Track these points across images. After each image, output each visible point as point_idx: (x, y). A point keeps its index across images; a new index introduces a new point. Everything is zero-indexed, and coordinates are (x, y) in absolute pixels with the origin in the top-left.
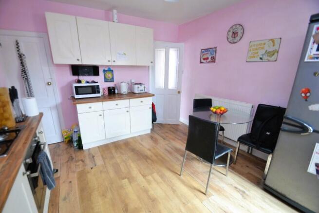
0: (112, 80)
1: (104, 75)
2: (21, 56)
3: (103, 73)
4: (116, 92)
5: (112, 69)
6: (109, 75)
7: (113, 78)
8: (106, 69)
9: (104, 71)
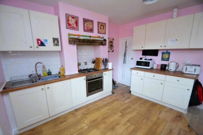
0: (168, 59)
1: (162, 55)
2: (126, 46)
3: (161, 55)
4: (167, 68)
5: (169, 51)
6: (166, 56)
7: (169, 58)
8: (165, 52)
9: (163, 53)
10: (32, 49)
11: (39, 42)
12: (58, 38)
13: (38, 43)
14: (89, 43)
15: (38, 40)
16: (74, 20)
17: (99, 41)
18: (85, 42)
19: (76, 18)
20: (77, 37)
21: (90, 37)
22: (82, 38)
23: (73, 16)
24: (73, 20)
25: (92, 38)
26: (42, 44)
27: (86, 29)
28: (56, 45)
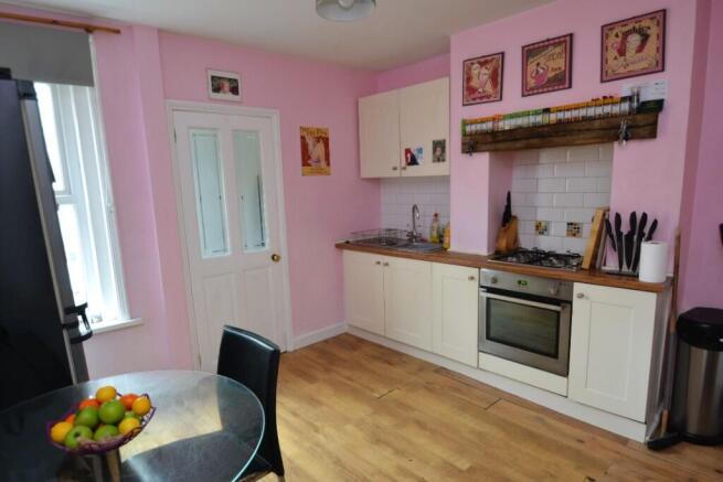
10: (396, 174)
11: (409, 155)
12: (444, 141)
13: (407, 158)
14: (535, 141)
15: (408, 151)
16: (486, 71)
17: (597, 124)
18: (516, 140)
19: (492, 60)
20: (488, 126)
21: (547, 111)
22: (506, 125)
23: (482, 60)
24: (484, 71)
25: (553, 117)
26: (413, 161)
27: (532, 83)
28: (439, 160)
